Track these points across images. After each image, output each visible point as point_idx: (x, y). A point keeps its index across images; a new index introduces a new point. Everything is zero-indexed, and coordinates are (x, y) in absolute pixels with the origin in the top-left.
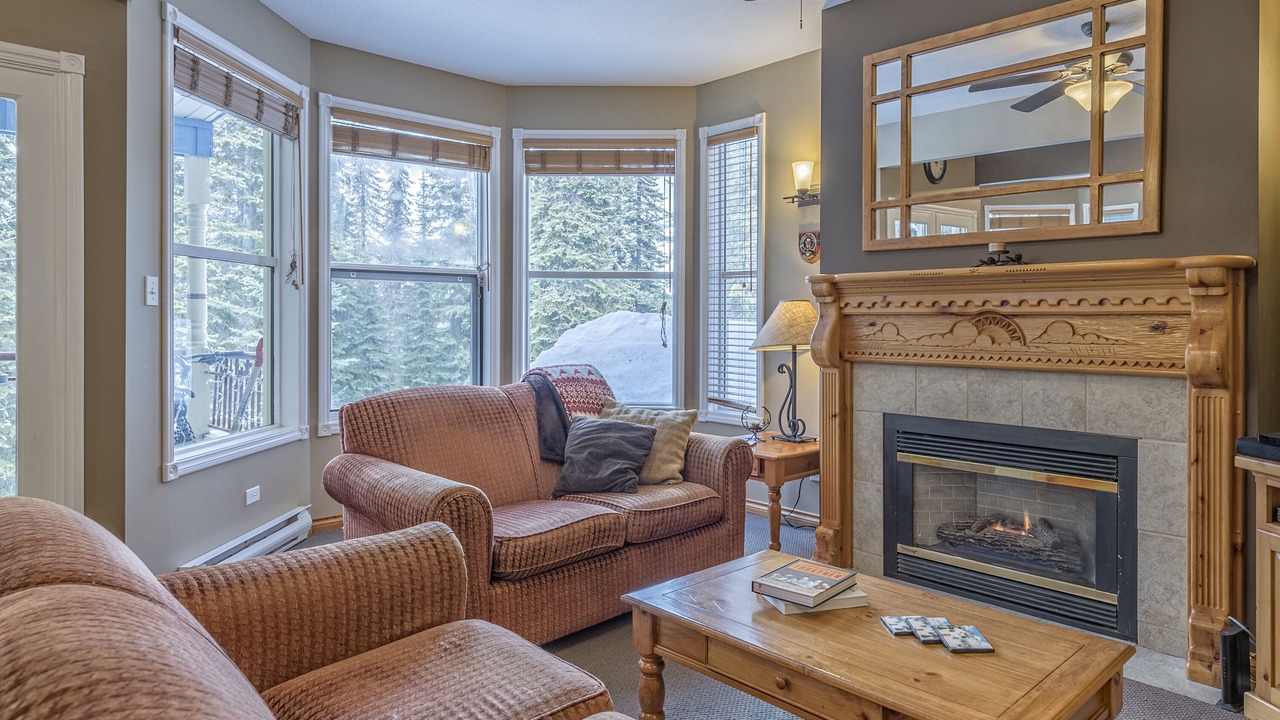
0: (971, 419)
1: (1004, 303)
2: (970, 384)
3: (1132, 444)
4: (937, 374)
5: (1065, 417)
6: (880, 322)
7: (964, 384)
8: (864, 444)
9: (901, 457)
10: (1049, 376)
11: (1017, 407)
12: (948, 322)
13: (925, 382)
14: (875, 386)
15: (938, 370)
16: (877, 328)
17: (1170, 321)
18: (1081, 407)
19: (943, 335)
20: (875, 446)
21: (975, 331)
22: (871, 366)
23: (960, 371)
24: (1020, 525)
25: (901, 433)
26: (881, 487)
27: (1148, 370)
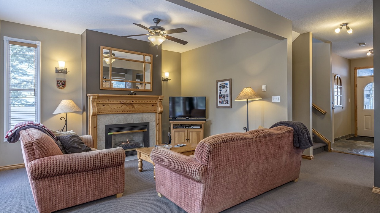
0: (124, 123)
1: (133, 101)
2: (124, 117)
3: (149, 123)
4: (117, 115)
5: (140, 120)
6: (106, 105)
7: (123, 117)
8: (100, 133)
9: (109, 134)
10: (138, 114)
11: (132, 120)
12: (122, 105)
13: (115, 117)
14: (103, 119)
15: (118, 114)
16: (105, 107)
17: (154, 105)
18: (142, 118)
19: (120, 107)
20: (103, 133)
21: (126, 107)
22: (102, 115)
23: (122, 114)
24: (127, 142)
25: (109, 128)
26: (105, 141)
27: (152, 112)
